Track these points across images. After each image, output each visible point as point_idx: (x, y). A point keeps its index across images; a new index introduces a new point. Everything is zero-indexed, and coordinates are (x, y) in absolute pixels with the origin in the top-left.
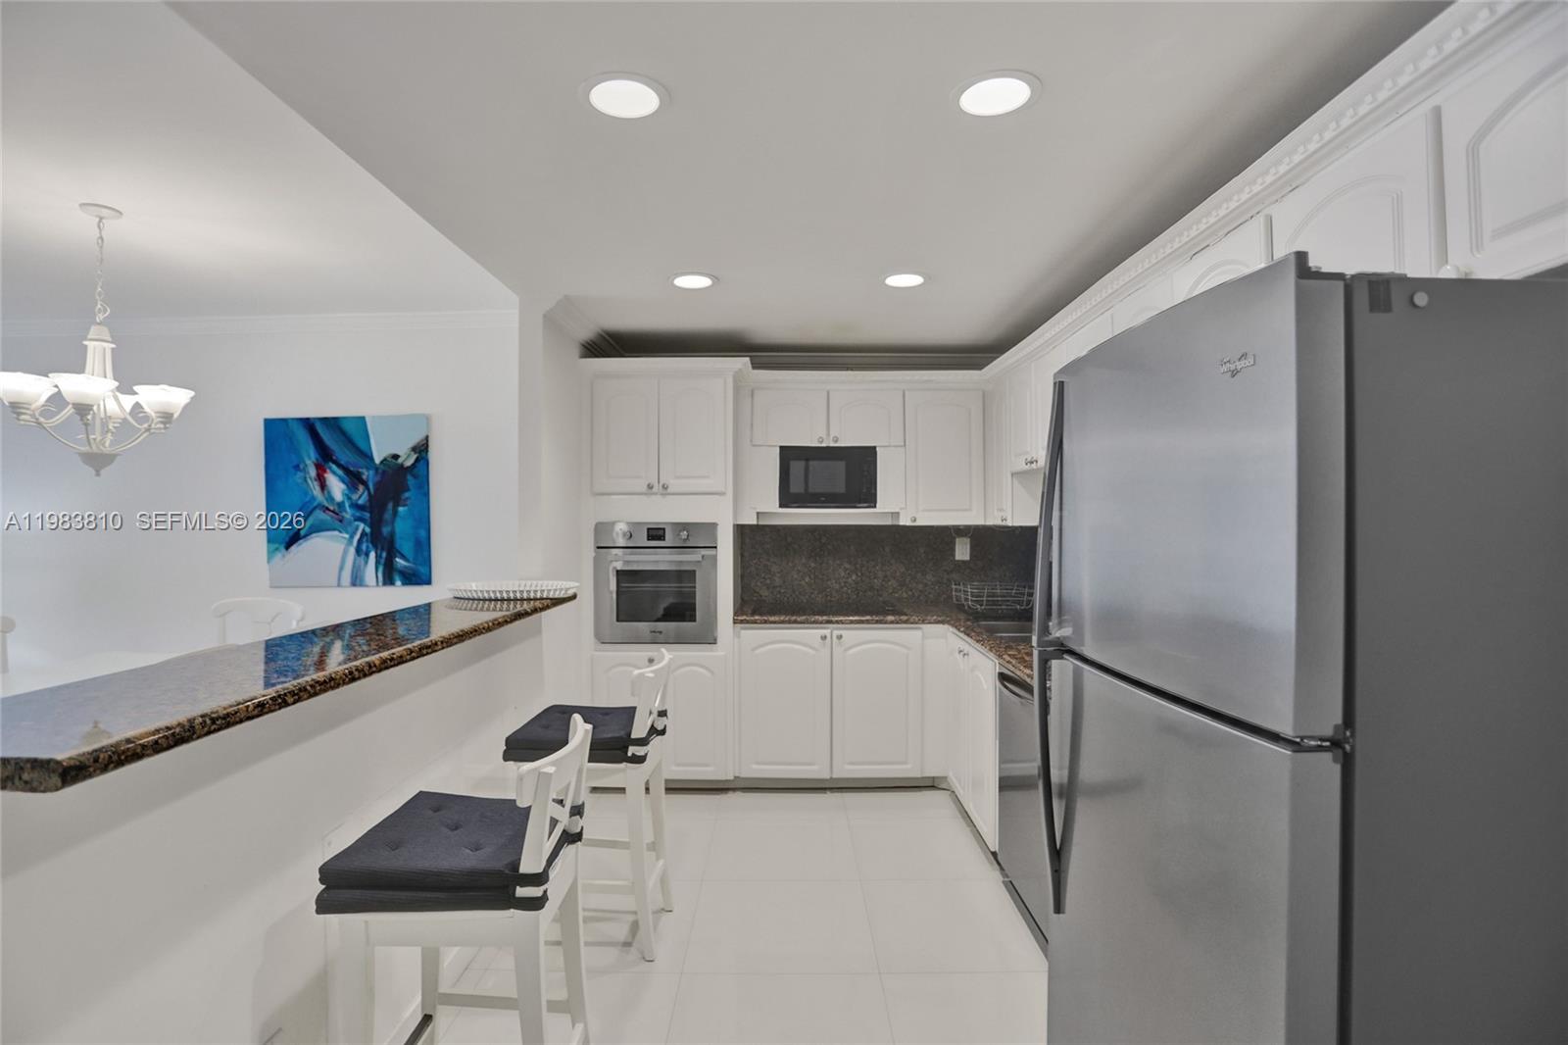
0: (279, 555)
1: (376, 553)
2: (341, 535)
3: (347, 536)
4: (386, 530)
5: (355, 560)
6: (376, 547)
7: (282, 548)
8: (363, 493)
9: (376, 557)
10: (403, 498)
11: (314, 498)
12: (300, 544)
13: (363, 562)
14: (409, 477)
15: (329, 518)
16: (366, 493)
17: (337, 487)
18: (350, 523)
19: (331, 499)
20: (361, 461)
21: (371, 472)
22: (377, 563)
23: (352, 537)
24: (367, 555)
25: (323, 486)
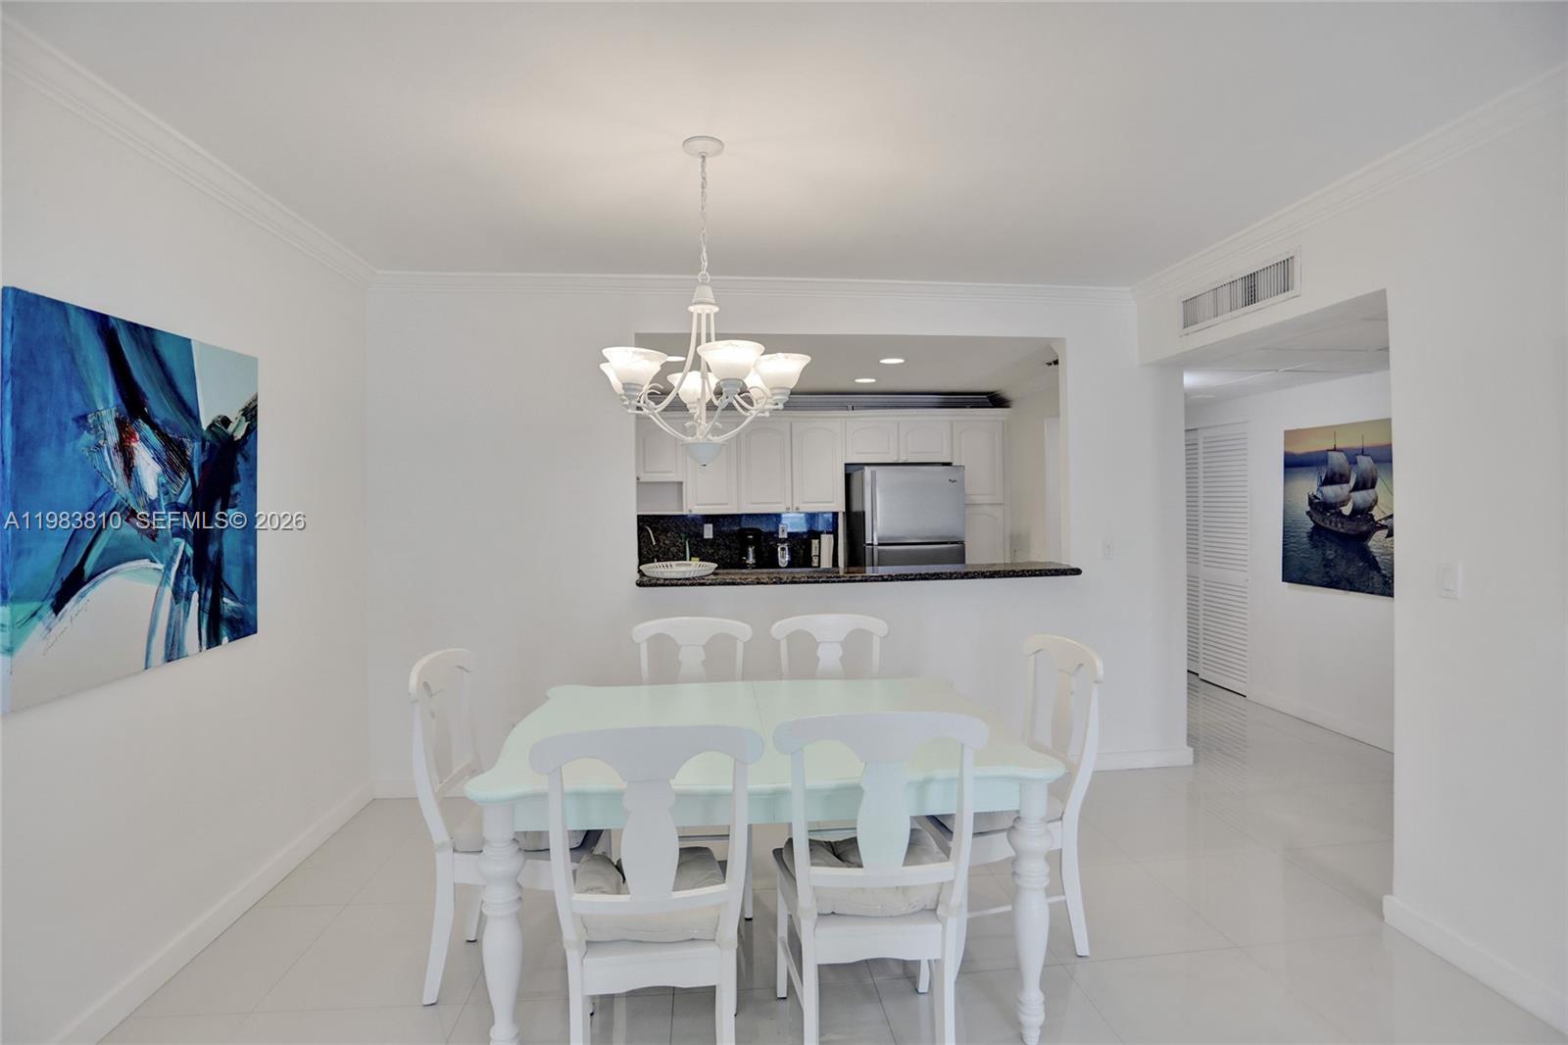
0: (38, 627)
1: (200, 593)
2: (153, 565)
3: (160, 566)
4: (212, 549)
5: (172, 610)
6: (199, 581)
7: (47, 611)
8: (186, 483)
9: (199, 601)
10: (232, 493)
11: (111, 491)
12: (82, 596)
13: (182, 612)
14: (240, 459)
15: (135, 532)
16: (189, 483)
17: (149, 470)
18: (166, 542)
19: (140, 491)
20: (185, 425)
21: (197, 445)
22: (201, 609)
23: (168, 568)
24: (188, 599)
25: (129, 469)
